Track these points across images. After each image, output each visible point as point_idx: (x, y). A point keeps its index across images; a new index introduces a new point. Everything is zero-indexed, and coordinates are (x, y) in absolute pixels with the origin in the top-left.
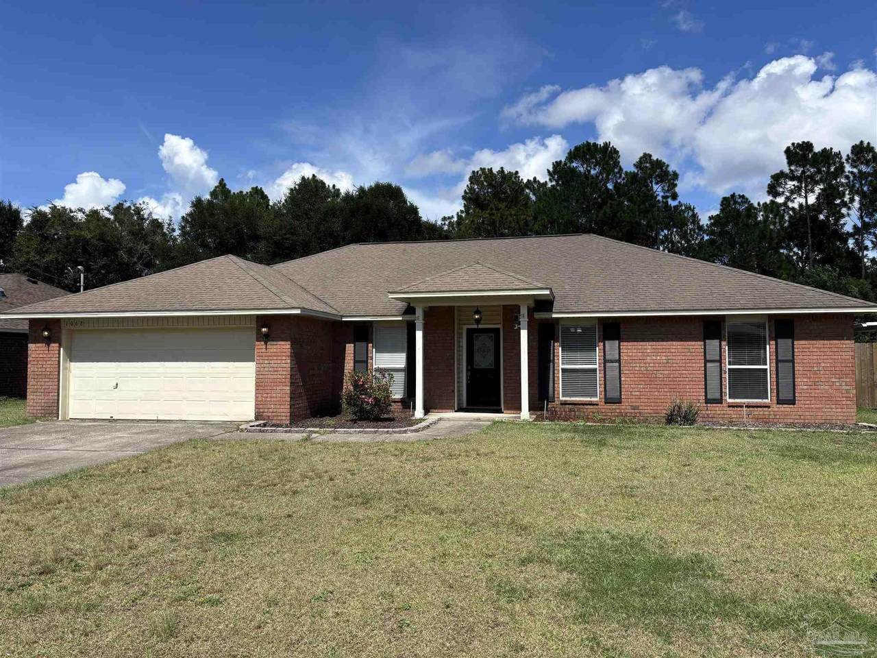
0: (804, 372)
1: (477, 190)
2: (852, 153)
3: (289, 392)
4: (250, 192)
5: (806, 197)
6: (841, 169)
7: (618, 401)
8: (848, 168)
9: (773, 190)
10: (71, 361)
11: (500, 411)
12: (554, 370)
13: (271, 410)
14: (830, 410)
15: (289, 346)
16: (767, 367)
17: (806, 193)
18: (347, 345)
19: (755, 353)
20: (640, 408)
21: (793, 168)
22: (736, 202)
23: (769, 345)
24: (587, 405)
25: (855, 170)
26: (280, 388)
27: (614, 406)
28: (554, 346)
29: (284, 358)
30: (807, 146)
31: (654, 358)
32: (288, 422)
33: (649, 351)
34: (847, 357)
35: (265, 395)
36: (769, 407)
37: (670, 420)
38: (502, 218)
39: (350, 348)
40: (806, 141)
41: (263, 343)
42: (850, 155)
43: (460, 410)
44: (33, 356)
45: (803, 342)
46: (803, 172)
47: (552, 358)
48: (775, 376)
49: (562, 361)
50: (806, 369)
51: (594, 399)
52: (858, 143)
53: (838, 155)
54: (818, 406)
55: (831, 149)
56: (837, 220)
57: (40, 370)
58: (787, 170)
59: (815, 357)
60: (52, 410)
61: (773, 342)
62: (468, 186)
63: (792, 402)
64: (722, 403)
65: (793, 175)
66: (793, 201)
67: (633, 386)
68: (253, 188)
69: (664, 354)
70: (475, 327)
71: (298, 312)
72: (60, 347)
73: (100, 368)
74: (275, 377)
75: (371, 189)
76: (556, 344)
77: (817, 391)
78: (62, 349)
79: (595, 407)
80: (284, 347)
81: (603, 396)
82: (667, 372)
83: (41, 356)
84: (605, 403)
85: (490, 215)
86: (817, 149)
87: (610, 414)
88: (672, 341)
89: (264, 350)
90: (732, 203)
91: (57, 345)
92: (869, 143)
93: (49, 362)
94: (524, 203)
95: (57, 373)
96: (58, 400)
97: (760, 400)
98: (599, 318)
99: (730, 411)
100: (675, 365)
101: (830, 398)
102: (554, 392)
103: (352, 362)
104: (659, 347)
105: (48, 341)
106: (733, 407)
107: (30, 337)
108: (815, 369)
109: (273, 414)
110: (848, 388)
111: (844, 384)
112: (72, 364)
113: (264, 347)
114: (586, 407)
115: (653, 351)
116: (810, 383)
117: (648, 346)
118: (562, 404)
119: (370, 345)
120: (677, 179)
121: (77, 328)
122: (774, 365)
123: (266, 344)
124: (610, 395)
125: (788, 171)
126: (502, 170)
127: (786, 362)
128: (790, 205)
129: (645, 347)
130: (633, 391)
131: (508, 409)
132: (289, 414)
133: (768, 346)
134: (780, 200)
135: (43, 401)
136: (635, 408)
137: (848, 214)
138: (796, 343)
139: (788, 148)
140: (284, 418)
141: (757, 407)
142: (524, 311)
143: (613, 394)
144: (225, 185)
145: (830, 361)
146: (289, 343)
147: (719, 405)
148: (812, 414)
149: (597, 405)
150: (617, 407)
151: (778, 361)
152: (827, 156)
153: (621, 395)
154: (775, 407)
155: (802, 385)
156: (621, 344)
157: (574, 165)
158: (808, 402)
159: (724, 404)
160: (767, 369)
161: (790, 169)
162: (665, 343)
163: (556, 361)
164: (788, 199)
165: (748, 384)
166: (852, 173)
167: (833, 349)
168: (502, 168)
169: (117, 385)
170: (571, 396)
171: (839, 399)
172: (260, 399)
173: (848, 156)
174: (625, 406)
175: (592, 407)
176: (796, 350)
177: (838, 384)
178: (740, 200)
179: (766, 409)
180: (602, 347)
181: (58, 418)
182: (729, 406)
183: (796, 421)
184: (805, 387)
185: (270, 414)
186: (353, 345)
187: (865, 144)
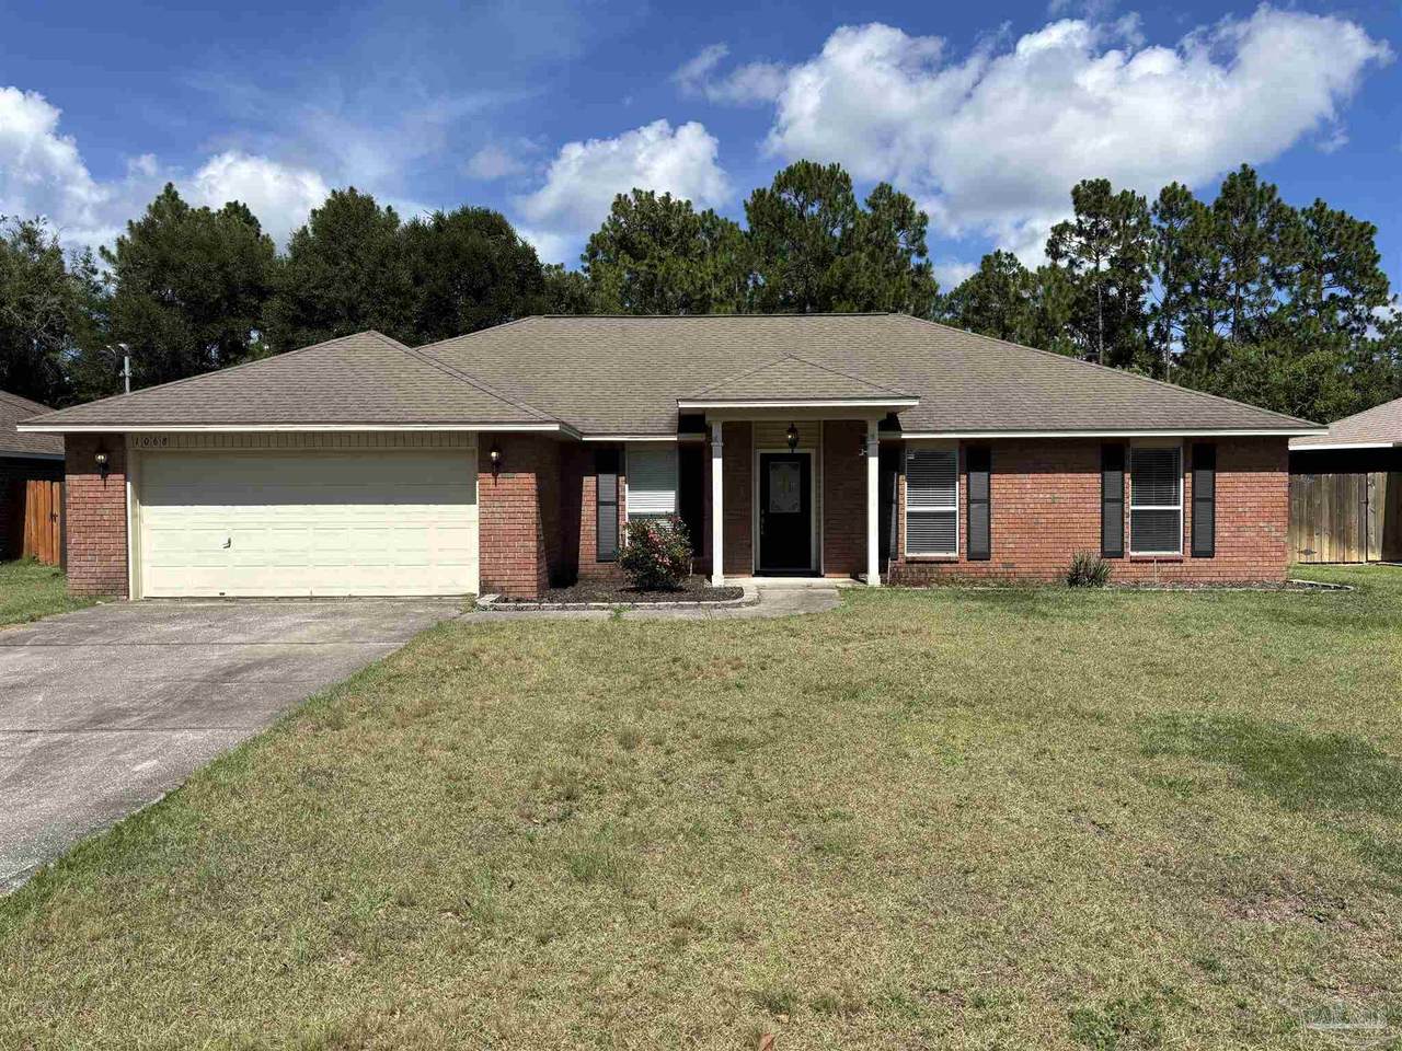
0: (1227, 515)
1: (624, 225)
2: (1162, 199)
3: (534, 549)
4: (225, 210)
5: (1097, 261)
6: (1144, 223)
7: (986, 556)
8: (1154, 220)
9: (1053, 250)
10: (142, 503)
11: (817, 574)
12: (898, 514)
13: (506, 578)
14: (1255, 564)
15: (533, 481)
16: (1180, 508)
17: (1097, 255)
18: (585, 479)
19: (1165, 488)
20: (1016, 565)
21: (1082, 218)
22: (1000, 264)
23: (1184, 478)
24: (942, 562)
25: (1165, 226)
26: (521, 543)
27: (979, 564)
28: (898, 480)
29: (525, 498)
30: (1102, 187)
31: (1035, 496)
32: (535, 595)
33: (1029, 486)
34: (1279, 494)
35: (497, 555)
36: (1181, 561)
37: (1074, 580)
38: (669, 274)
39: (589, 482)
40: (1101, 179)
41: (490, 475)
42: (1158, 202)
43: (758, 574)
44: (76, 495)
45: (1227, 474)
46: (1095, 224)
47: (895, 498)
48: (1190, 520)
49: (909, 502)
50: (1229, 510)
51: (951, 555)
52: (1169, 185)
53: (1143, 201)
54: (1241, 559)
55: (1133, 192)
56: (1136, 296)
57: (90, 518)
58: (1073, 221)
59: (1241, 495)
60: (116, 584)
61: (1189, 475)
62: (609, 217)
63: (1211, 554)
64: (1122, 557)
65: (1080, 227)
66: (1079, 266)
67: (1005, 536)
68: (229, 204)
69: (1049, 491)
70: (788, 451)
71: (556, 428)
72: (126, 480)
73: (197, 514)
74: (512, 527)
75: (455, 217)
76: (901, 477)
77: (1241, 539)
78: (129, 484)
79: (954, 565)
80: (526, 481)
81: (964, 550)
82: (1052, 516)
83: (91, 495)
84: (969, 560)
85: (650, 266)
86: (1115, 192)
87: (974, 575)
88: (1060, 472)
89: (492, 487)
90: (995, 264)
91: (122, 476)
92: (1184, 186)
93: (106, 506)
94: (699, 251)
95: (123, 523)
96: (127, 567)
97: (1170, 553)
98: (961, 440)
99: (1132, 568)
100: (1063, 506)
101: (1256, 549)
102: (897, 546)
103: (594, 504)
104: (1042, 481)
105: (104, 470)
106: (1137, 562)
107: (67, 465)
108: (1240, 510)
109: (511, 583)
110: (1278, 534)
111: (1273, 529)
112: (145, 508)
113: (492, 481)
114: (941, 565)
115: (1035, 486)
116: (1233, 529)
117: (1027, 480)
118: (907, 562)
119: (622, 479)
120: (926, 224)
121: (156, 448)
122: (1189, 505)
123: (495, 476)
124: (976, 548)
125: (1075, 223)
126: (667, 197)
127: (1204, 501)
128: (1076, 272)
129: (1024, 481)
130: (1005, 542)
131: (830, 572)
132: (535, 583)
133: (1182, 480)
134: (1063, 263)
135: (98, 570)
136: (1006, 565)
137: (1149, 290)
138: (1217, 475)
139: (1077, 188)
140: (527, 589)
141: (1167, 561)
142: (873, 429)
143: (978, 547)
144: (176, 193)
145: (1257, 499)
146: (534, 474)
147: (1119, 560)
148: (1233, 569)
149: (957, 562)
150: (984, 565)
151: (1194, 500)
152: (1128, 202)
153: (989, 547)
154: (1189, 562)
155: (1223, 530)
156: (992, 476)
157: (784, 196)
158: (1229, 554)
159: (1126, 559)
160: (1179, 511)
161: (1078, 220)
162: (1050, 476)
163: (901, 502)
164: (1072, 262)
165: (1155, 530)
166: (1159, 228)
167: (1262, 484)
168: (668, 194)
169: (229, 542)
170: (919, 551)
171: (1266, 549)
172: (487, 560)
173: (1155, 203)
174: (995, 563)
175: (948, 565)
176: (1217, 485)
177: (1266, 529)
178: (1006, 262)
179: (1178, 564)
180: (964, 481)
181: (128, 595)
182: (1131, 562)
183: (1214, 579)
184: (1226, 534)
185: (505, 584)
186: (594, 478)
187: (1180, 188)
